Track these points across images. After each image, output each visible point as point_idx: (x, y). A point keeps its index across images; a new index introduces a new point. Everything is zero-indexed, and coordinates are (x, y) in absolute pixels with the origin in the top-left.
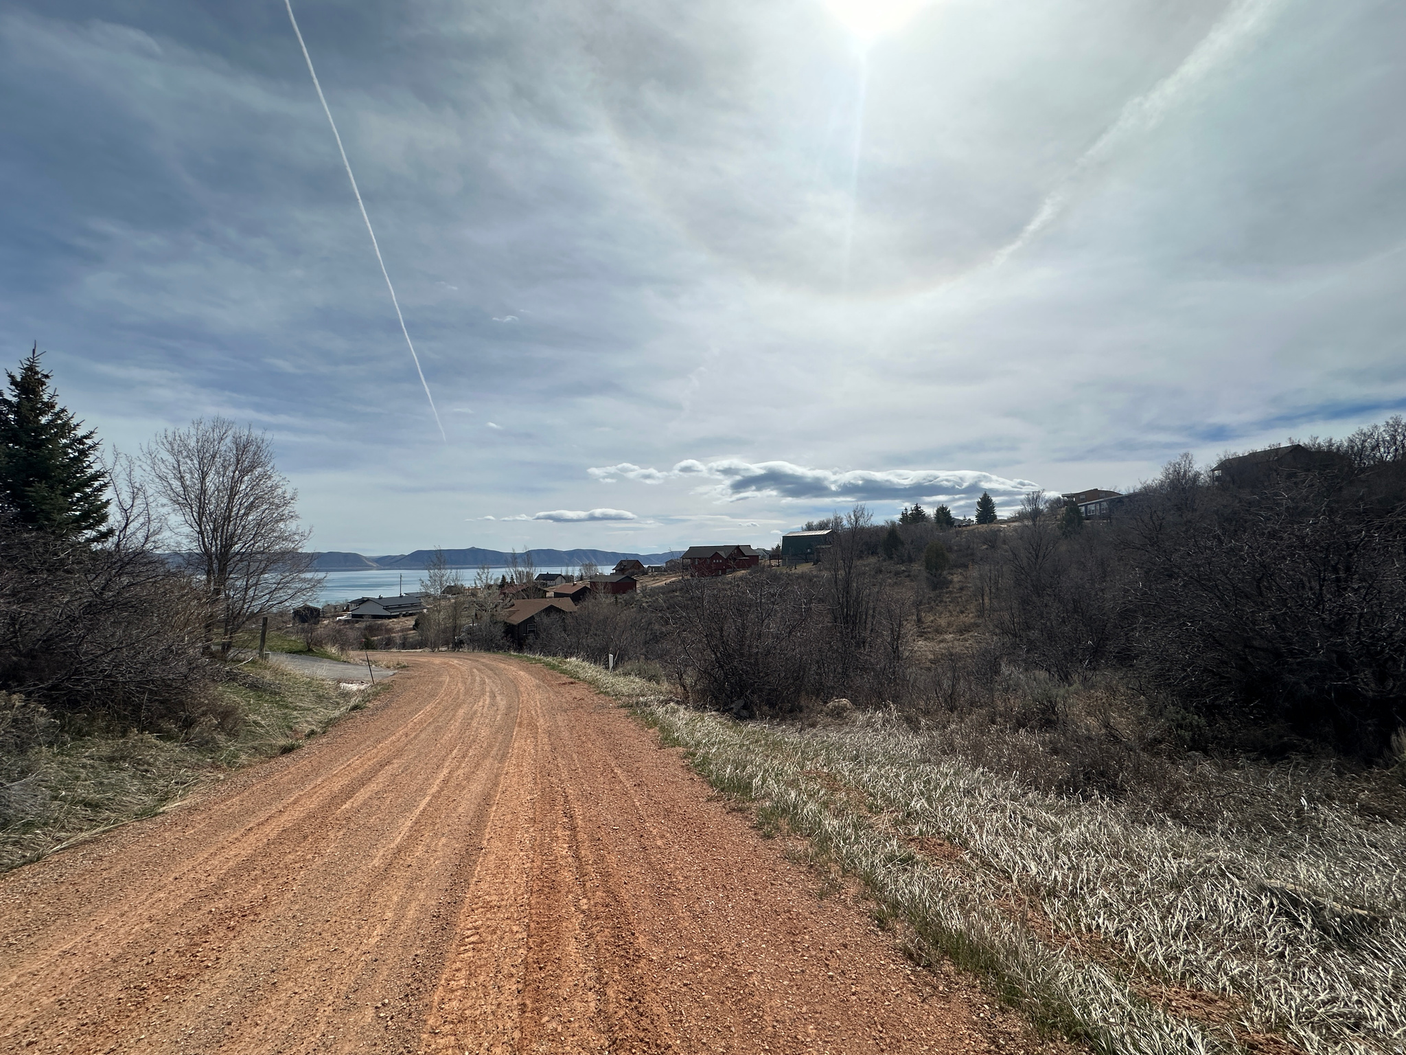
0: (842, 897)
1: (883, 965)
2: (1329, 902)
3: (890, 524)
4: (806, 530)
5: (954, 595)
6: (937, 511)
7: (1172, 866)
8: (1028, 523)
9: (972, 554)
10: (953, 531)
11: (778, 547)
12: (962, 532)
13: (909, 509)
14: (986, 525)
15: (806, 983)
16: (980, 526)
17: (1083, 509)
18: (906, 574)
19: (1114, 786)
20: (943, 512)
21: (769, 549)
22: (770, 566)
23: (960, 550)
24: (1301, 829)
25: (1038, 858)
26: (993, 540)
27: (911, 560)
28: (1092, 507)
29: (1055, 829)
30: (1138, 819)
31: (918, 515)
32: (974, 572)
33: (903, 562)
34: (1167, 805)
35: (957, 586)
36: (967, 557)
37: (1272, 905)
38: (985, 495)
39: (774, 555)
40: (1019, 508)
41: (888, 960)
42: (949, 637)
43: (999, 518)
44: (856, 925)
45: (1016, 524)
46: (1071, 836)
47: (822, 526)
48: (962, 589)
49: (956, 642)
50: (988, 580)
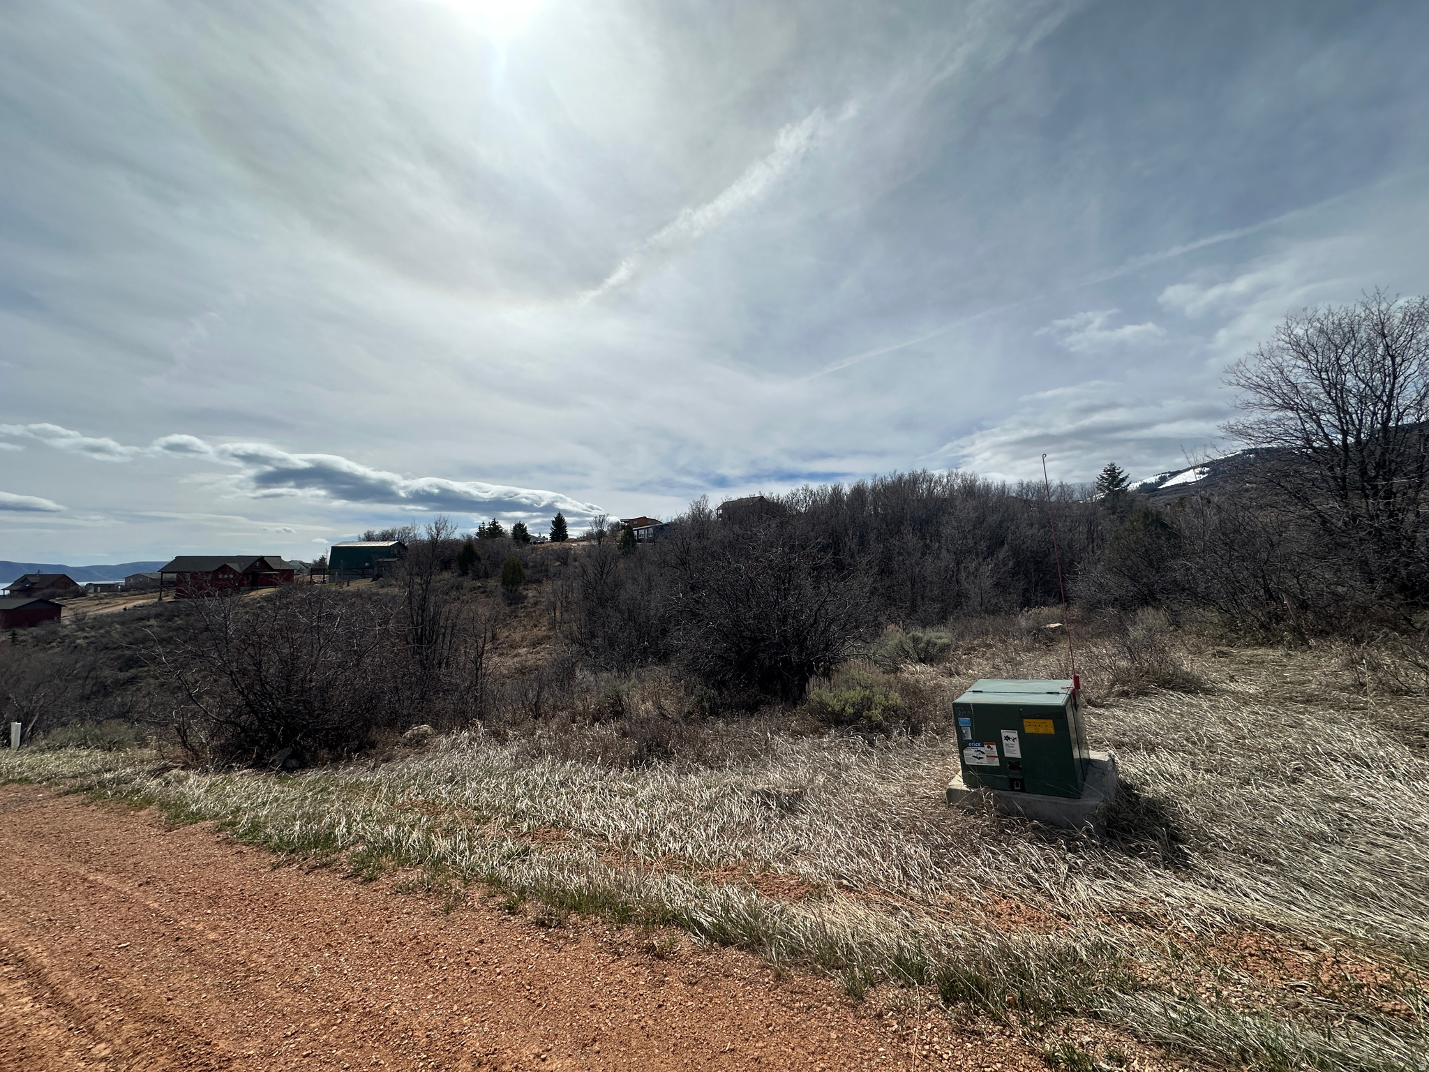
0: (469, 904)
1: (520, 941)
2: (783, 790)
3: (466, 538)
4: (364, 540)
5: (528, 610)
6: (515, 528)
7: (706, 795)
8: (595, 543)
9: (546, 571)
10: (529, 547)
11: (323, 559)
12: (537, 549)
13: (486, 523)
14: (558, 543)
15: (450, 988)
16: (553, 544)
17: (636, 533)
18: (482, 590)
19: (666, 752)
20: (520, 529)
21: (309, 560)
22: (311, 582)
23: (535, 566)
24: (767, 752)
25: (623, 817)
26: (564, 558)
27: (487, 576)
28: (642, 532)
29: (633, 794)
30: (681, 772)
31: (495, 531)
32: (547, 587)
33: (479, 578)
34: (700, 757)
35: (532, 601)
36: (541, 573)
37: (758, 802)
38: (559, 514)
39: (318, 568)
40: (588, 529)
41: (523, 936)
42: (523, 651)
43: (570, 537)
44: (486, 921)
45: (584, 543)
46: (643, 794)
47: (385, 537)
48: (536, 604)
49: (529, 656)
50: (560, 595)
